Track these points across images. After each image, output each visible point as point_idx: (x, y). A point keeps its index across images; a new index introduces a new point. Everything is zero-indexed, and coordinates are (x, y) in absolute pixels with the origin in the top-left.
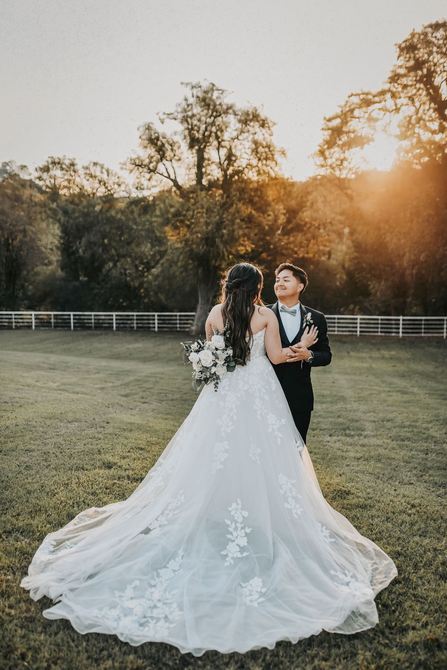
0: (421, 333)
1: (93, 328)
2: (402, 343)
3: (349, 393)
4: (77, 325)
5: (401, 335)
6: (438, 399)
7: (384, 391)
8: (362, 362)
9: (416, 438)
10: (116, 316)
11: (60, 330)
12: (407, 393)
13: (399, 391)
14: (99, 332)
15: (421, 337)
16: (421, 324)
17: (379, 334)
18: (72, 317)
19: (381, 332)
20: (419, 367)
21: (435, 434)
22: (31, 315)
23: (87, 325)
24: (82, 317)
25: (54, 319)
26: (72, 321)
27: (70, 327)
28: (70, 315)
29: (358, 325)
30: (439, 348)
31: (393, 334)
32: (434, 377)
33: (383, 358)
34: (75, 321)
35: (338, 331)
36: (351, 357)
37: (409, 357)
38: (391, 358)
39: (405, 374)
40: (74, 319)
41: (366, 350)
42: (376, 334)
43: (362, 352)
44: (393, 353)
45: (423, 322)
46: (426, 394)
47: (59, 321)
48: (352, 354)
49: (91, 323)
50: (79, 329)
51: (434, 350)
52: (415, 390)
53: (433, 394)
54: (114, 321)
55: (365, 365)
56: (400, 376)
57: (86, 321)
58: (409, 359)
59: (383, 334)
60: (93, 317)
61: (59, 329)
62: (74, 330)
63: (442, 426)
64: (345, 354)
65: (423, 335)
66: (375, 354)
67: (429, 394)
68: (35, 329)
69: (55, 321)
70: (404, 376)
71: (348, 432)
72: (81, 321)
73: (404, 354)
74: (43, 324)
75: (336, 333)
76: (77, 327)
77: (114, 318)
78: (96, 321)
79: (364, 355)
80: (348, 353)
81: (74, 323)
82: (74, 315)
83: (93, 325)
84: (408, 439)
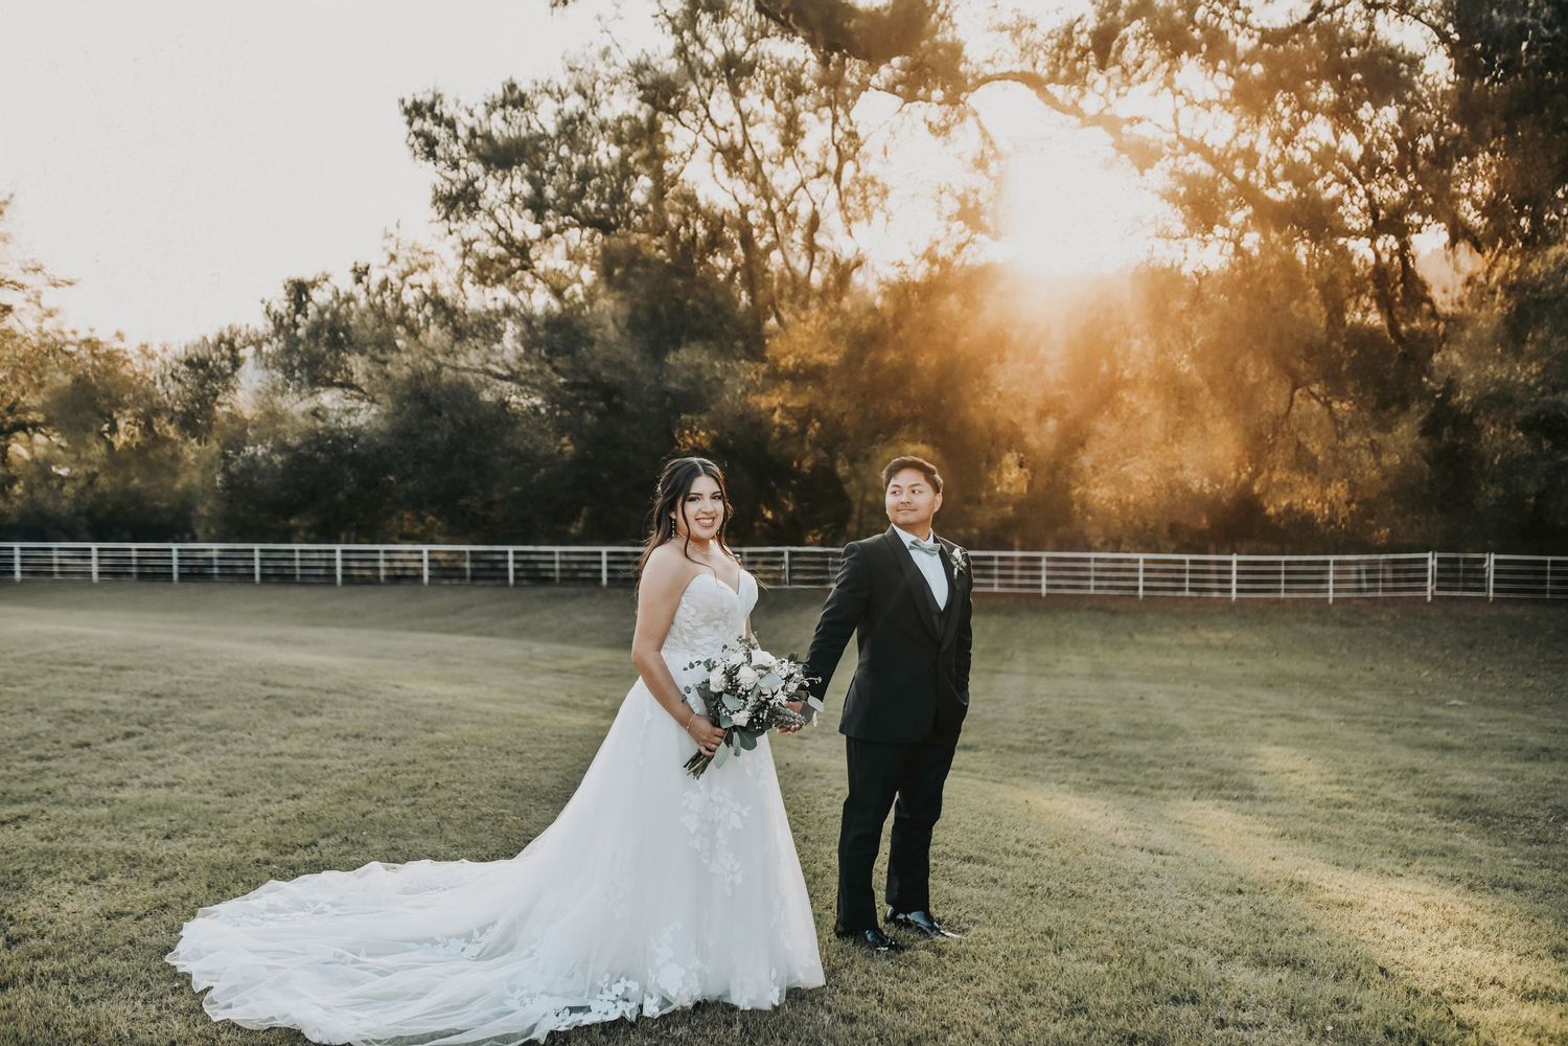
0: (1278, 591)
1: (558, 581)
2: (1238, 613)
3: (1185, 720)
4: (522, 574)
5: (1234, 595)
6: (1366, 731)
7: (1252, 716)
8: (1168, 656)
9: (1363, 802)
10: (609, 554)
11: (483, 586)
12: (1300, 720)
13: (1282, 716)
14: (572, 590)
15: (1278, 601)
16: (1279, 573)
17: (1187, 593)
18: (511, 557)
19: (1191, 589)
20: (1295, 666)
21: (1394, 796)
22: (422, 554)
23: (544, 574)
24: (533, 557)
25: (472, 561)
26: (511, 566)
27: (507, 578)
28: (506, 553)
29: (1141, 575)
30: (1324, 624)
31: (1216, 595)
32: (1335, 688)
33: (1208, 646)
34: (518, 566)
35: (1096, 588)
36: (1140, 644)
37: (1264, 644)
38: (1226, 648)
39: (1272, 681)
40: (515, 561)
41: (1167, 630)
42: (1179, 594)
43: (1159, 633)
44: (1227, 635)
45: (1283, 568)
46: (1340, 721)
47: (481, 565)
48: (1138, 637)
49: (553, 570)
50: (525, 582)
51: (1315, 630)
52: (1314, 713)
53: (1355, 722)
54: (604, 567)
55: (1177, 662)
56: (1262, 685)
57: (541, 566)
58: (1264, 650)
59: (1195, 594)
60: (557, 558)
61: (480, 583)
62: (516, 585)
63: (1403, 782)
64: (1125, 638)
65: (1282, 595)
66: (1189, 638)
67: (1345, 721)
68: (430, 583)
69: (474, 566)
70: (1271, 686)
71: (1223, 792)
72: (530, 566)
73: (1251, 638)
74: (446, 572)
75: (1092, 591)
76: (523, 578)
77: (604, 558)
78: (565, 566)
79: (1165, 640)
80: (1130, 635)
81: (515, 570)
82: (515, 553)
83: (557, 574)
84: (1349, 805)
